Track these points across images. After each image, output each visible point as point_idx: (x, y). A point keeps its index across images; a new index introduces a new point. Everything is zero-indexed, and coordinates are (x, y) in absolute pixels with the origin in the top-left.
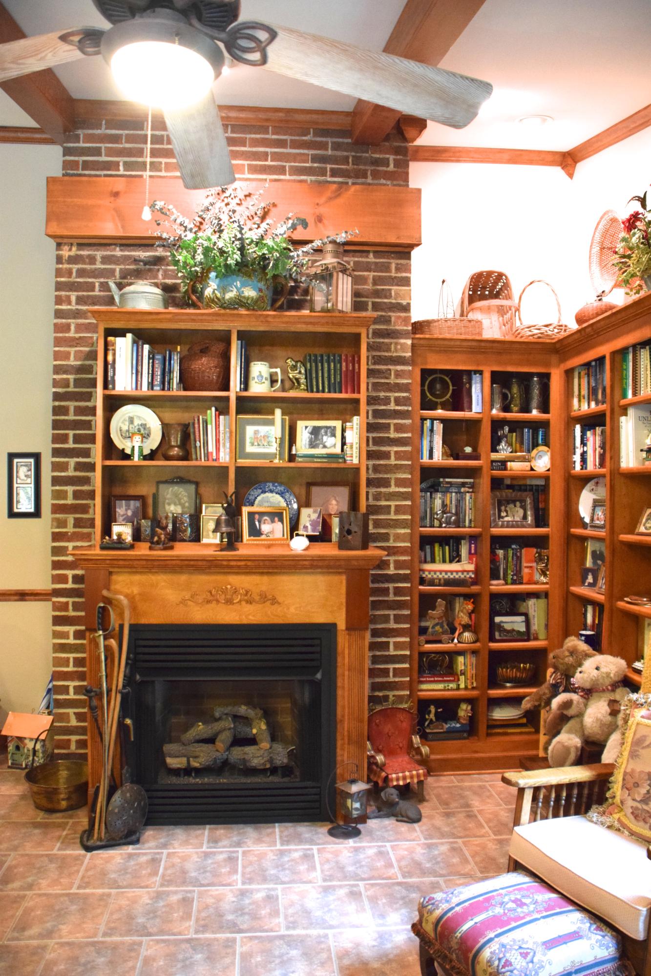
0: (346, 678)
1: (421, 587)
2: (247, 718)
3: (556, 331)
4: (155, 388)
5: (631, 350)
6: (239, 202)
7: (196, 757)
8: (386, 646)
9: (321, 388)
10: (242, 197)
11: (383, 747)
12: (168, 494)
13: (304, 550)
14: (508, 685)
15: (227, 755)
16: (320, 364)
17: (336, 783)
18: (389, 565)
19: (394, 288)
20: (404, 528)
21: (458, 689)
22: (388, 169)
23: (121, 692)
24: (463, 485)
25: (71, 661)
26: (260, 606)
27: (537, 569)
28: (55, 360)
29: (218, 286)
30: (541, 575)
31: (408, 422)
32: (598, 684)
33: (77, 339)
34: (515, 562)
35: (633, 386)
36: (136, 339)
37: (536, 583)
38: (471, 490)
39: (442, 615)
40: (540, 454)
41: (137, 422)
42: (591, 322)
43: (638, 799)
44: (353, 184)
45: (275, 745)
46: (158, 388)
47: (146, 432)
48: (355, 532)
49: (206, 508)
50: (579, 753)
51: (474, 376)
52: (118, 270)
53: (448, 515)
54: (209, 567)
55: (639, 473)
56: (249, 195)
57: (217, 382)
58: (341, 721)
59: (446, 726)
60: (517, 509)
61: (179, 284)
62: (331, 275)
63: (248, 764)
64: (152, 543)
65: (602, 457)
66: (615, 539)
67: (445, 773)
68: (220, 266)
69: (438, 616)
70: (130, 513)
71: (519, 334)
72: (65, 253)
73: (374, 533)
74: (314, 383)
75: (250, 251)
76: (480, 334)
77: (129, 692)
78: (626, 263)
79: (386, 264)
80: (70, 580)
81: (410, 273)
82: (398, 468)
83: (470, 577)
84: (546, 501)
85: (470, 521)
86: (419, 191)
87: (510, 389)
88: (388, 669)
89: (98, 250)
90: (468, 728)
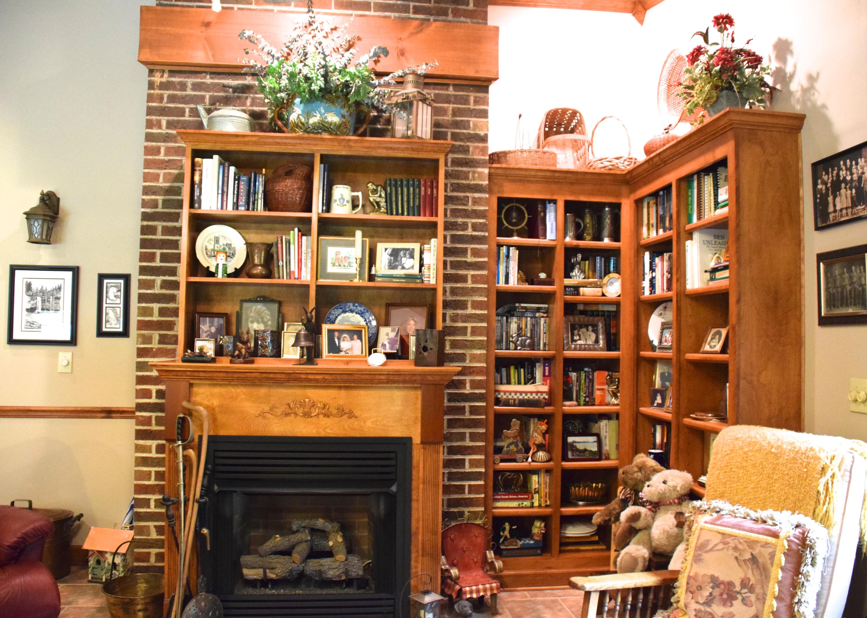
0: (421, 490)
1: (496, 407)
2: (323, 531)
3: (626, 163)
4: (240, 208)
5: (695, 177)
6: (325, 35)
7: (273, 569)
8: (461, 463)
9: (400, 212)
10: (329, 31)
11: (458, 562)
12: (251, 311)
13: (382, 365)
14: (581, 503)
15: (303, 567)
16: (399, 189)
17: (410, 595)
18: (465, 384)
19: (473, 120)
20: (480, 349)
21: (532, 506)
22: (468, 8)
23: (198, 502)
24: (538, 310)
25: (153, 474)
26: (338, 419)
27: (608, 391)
28: (145, 182)
29: (303, 111)
30: (612, 397)
31: (484, 247)
32: (665, 498)
33: (167, 162)
34: (587, 385)
35: (698, 211)
36: (223, 161)
37: (607, 405)
38: (545, 315)
39: (517, 434)
40: (611, 281)
41: (222, 242)
42: (658, 151)
43: (701, 602)
44: (435, 21)
45: (351, 558)
46: (243, 208)
47: (231, 252)
48: (431, 349)
49: (288, 326)
50: (647, 564)
51: (548, 206)
52: (208, 97)
53: (523, 338)
54: (288, 381)
55: (703, 293)
56: (335, 29)
57: (300, 203)
58: (416, 533)
59: (520, 543)
60: (589, 333)
61: (266, 112)
62: (411, 104)
63: (324, 575)
64: (233, 356)
65: (670, 281)
66: (682, 358)
67: (519, 588)
68: (304, 92)
69: (513, 435)
70: (213, 330)
71: (591, 166)
72: (157, 79)
73: (451, 354)
74: (394, 206)
75: (334, 78)
76: (555, 165)
77: (206, 501)
78: (690, 93)
79: (465, 97)
80: (154, 394)
81: (488, 105)
82: (474, 291)
83: (544, 398)
84: (617, 326)
85: (545, 345)
86: (497, 29)
87: (583, 219)
88: (464, 486)
89: (189, 78)
90: (541, 545)
